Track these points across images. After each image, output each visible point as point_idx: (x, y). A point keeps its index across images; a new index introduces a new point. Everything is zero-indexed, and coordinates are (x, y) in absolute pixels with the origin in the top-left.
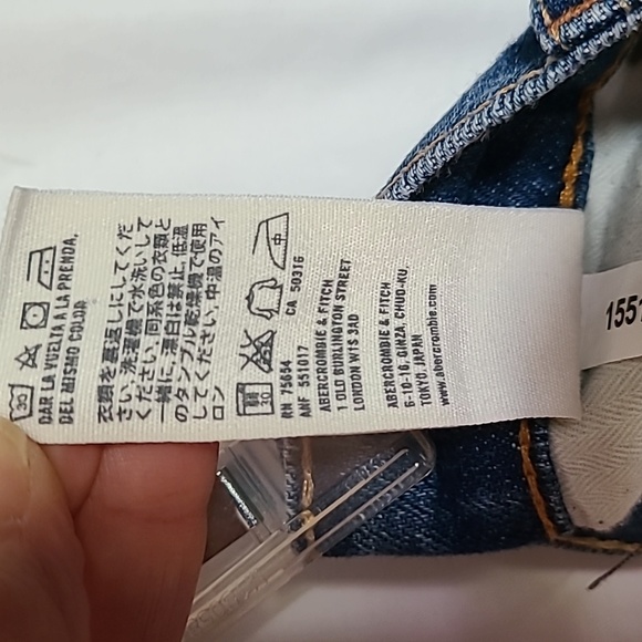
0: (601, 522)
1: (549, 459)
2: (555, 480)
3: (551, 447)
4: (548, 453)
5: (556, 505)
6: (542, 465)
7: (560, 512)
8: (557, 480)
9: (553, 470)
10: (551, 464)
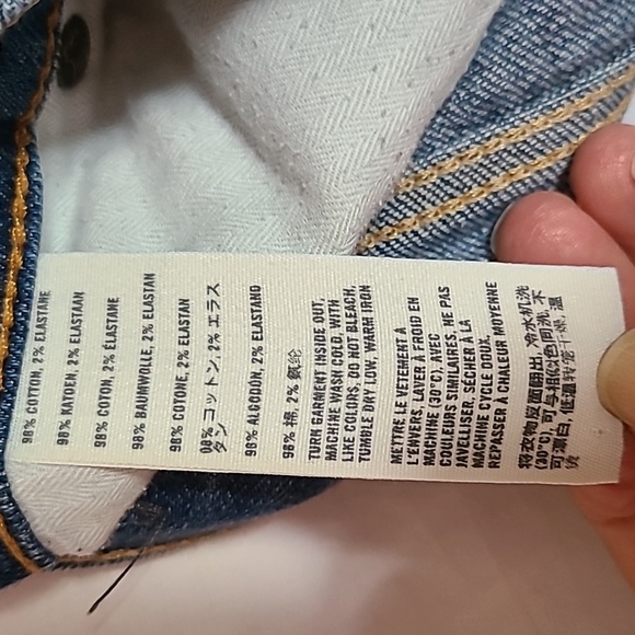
0: (80, 550)
1: (12, 500)
2: (22, 519)
3: (12, 488)
4: (10, 494)
5: (29, 543)
6: (5, 507)
7: (33, 548)
8: (24, 518)
9: (17, 510)
10: (15, 504)
